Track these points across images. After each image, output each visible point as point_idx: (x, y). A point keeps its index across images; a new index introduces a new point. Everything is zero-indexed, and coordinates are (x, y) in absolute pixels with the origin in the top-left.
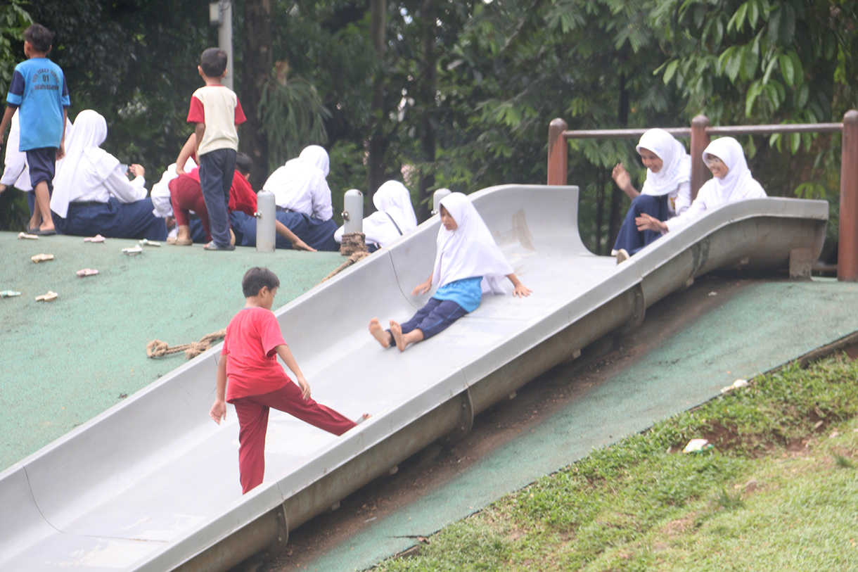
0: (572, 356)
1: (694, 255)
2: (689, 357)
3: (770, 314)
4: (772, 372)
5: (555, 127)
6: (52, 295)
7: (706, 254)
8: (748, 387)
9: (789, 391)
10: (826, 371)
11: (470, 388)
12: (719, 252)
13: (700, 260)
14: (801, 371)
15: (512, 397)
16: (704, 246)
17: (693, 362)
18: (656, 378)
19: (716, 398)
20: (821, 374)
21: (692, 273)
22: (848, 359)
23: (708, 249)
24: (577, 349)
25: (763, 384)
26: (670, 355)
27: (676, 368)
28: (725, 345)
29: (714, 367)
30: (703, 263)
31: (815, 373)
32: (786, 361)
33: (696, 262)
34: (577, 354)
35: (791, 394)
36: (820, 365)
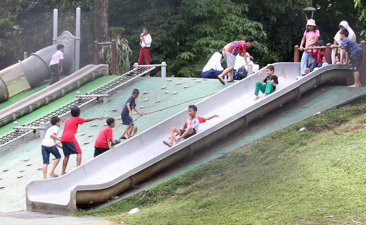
0: (280, 106)
1: (316, 79)
2: (311, 106)
3: (334, 94)
4: (328, 110)
5: (296, 47)
6: (176, 92)
7: (320, 79)
8: (321, 114)
9: (331, 115)
10: (343, 109)
11: (246, 114)
12: (324, 78)
13: (318, 81)
14: (336, 109)
15: (262, 117)
16: (319, 77)
17: (311, 107)
18: (300, 112)
19: (311, 117)
20: (342, 110)
21: (316, 84)
22: (350, 106)
23: (321, 78)
24: (281, 104)
25: (325, 113)
26: (306, 106)
27: (306, 109)
28: (320, 103)
29: (315, 109)
30: (319, 81)
31: (340, 110)
32: (332, 107)
33: (317, 81)
34: (281, 106)
35: (332, 115)
36: (342, 108)
